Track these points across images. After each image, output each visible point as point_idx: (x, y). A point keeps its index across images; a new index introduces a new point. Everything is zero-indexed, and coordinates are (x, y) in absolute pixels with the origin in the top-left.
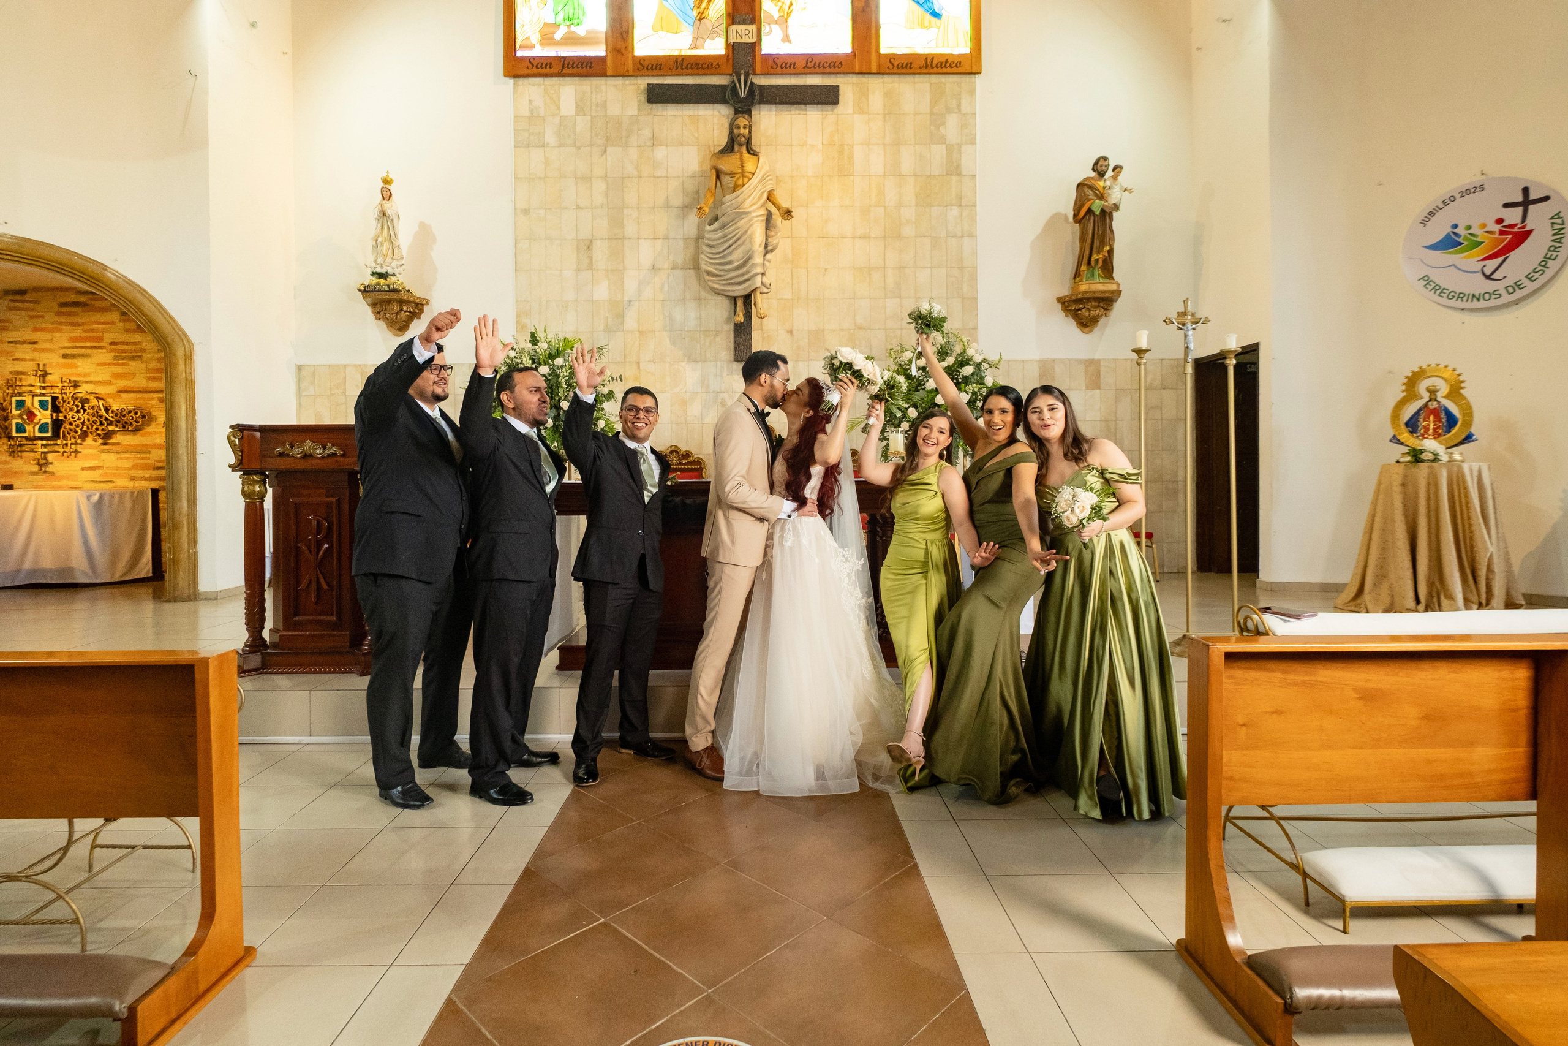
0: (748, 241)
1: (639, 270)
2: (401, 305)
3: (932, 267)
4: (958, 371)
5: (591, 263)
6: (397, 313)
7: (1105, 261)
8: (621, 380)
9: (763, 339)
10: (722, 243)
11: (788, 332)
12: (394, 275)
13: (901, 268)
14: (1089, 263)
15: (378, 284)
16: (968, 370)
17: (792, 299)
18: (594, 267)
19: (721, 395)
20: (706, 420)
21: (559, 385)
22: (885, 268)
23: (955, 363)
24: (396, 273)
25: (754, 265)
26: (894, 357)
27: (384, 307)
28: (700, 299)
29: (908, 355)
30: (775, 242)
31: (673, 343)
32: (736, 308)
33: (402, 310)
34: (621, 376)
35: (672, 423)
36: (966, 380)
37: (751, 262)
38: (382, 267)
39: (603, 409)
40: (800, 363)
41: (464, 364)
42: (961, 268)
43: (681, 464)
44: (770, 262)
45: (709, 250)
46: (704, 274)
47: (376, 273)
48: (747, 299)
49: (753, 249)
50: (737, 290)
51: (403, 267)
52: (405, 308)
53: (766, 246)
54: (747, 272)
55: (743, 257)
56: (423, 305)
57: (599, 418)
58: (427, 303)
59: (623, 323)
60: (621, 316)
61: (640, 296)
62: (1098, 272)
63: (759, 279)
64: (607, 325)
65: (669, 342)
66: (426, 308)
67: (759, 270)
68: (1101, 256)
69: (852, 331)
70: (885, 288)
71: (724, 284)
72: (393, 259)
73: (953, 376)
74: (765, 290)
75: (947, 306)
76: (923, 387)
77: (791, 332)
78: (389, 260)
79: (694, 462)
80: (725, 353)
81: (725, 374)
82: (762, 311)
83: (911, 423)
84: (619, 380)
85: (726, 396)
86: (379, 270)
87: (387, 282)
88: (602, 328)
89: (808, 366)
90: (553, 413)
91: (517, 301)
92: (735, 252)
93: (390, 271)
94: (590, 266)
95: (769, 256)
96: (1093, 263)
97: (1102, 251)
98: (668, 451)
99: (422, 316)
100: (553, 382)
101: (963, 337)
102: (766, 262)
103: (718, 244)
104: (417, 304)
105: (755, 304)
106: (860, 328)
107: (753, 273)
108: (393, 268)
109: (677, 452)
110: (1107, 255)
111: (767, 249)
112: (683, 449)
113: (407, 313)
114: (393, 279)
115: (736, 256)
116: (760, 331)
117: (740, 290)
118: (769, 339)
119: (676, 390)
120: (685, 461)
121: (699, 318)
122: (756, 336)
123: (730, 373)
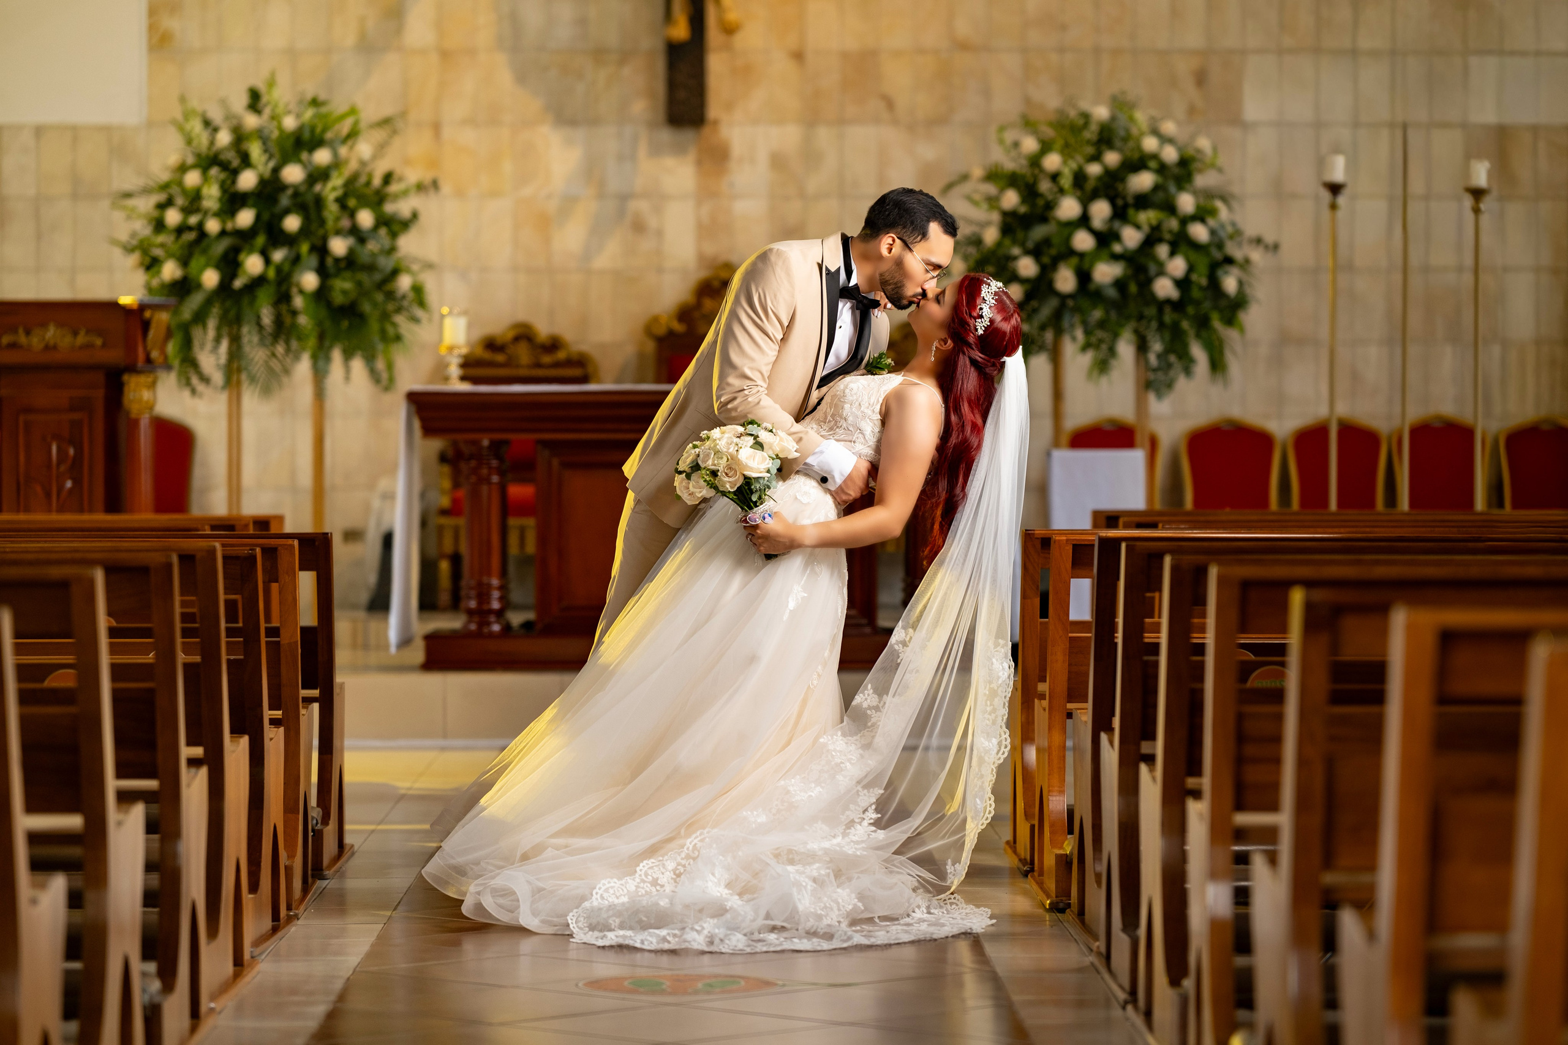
4: (1125, 181)
8: (437, 189)
9: (734, 70)
11: (792, 55)
16: (1143, 181)
19: (632, 204)
21: (319, 201)
23: (1123, 161)
26: (1009, 142)
29: (1030, 144)
31: (521, 78)
35: (516, 270)
36: (1143, 201)
39: (399, 249)
40: (822, 130)
41: (22, 127)
43: (538, 365)
57: (395, 273)
59: (399, 30)
60: (396, 15)
65: (509, 77)
69: (944, 55)
73: (1116, 191)
76: (1054, 214)
77: (798, 56)
79: (570, 363)
80: (643, 103)
82: (731, 17)
83: (1028, 286)
85: (641, 206)
88: (350, 40)
89: (840, 136)
90: (314, 261)
98: (510, 335)
100: (309, 199)
106: (964, 46)
109: (530, 339)
112: (543, 329)
118: (746, 73)
119: (527, 191)
120: (547, 359)
121: (582, 22)
122: (716, 64)
123: (656, 151)
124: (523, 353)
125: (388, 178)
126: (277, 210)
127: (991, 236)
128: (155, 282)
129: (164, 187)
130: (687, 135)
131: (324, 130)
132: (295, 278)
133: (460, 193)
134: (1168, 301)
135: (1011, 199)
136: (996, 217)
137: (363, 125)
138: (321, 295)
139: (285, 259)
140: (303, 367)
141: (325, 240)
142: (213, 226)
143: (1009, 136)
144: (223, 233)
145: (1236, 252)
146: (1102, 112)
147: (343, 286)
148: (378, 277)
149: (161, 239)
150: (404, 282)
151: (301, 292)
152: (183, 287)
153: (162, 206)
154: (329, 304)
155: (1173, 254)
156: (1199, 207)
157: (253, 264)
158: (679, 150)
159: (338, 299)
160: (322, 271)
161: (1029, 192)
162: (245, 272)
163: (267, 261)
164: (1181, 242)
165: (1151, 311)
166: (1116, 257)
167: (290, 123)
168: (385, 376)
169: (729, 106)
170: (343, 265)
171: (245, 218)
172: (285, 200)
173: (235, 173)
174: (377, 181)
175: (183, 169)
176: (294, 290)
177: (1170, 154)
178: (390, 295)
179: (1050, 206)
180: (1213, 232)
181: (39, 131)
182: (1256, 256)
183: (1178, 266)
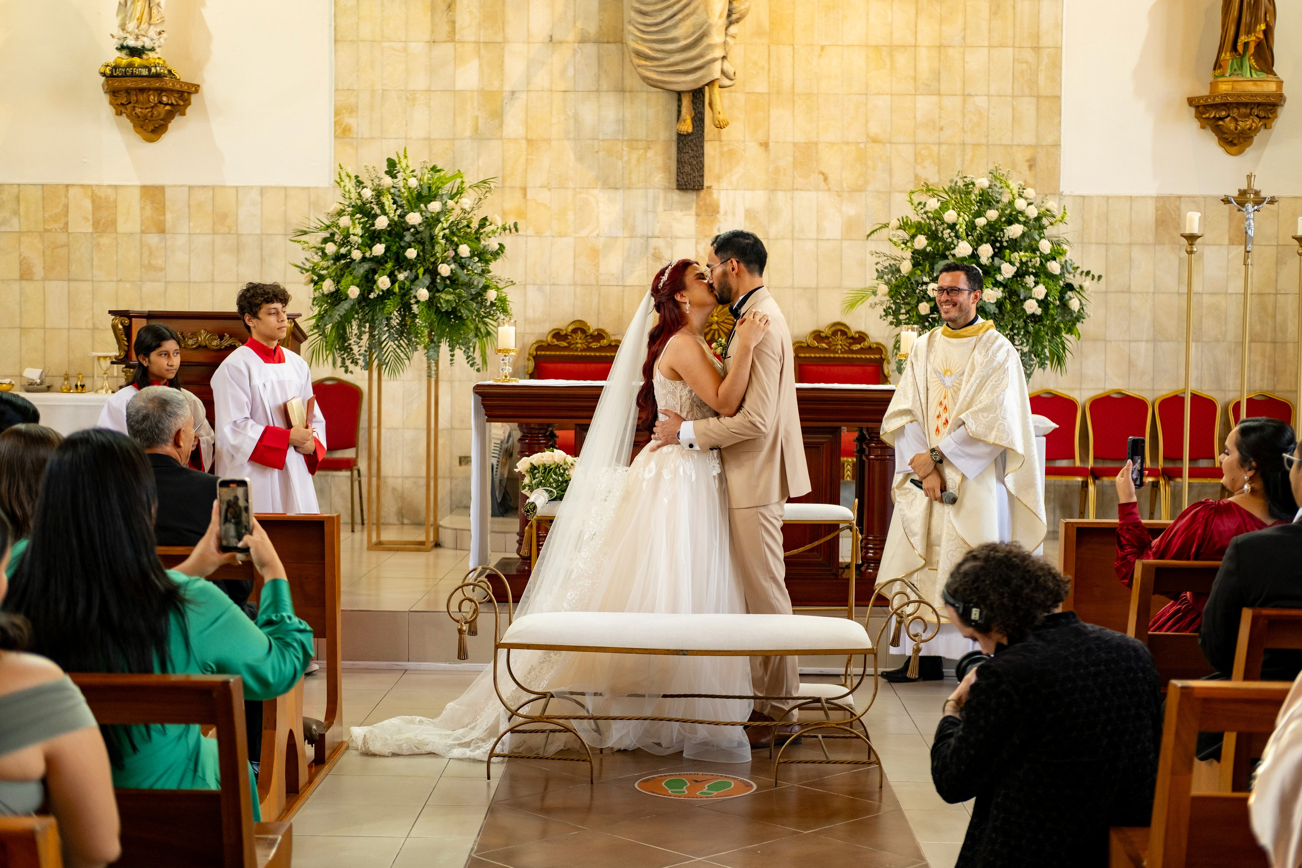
0: (702, 7)
1: (529, 43)
2: (160, 94)
3: (990, 47)
4: (1002, 230)
5: (453, 31)
6: (152, 107)
7: (1259, 45)
8: (517, 230)
9: (722, 154)
10: (662, 10)
11: (761, 144)
12: (153, 49)
13: (941, 47)
14: (1234, 48)
15: (130, 65)
16: (1015, 231)
17: (769, 93)
18: (457, 37)
19: (653, 242)
20: (630, 281)
21: (432, 238)
22: (915, 46)
23: (1000, 216)
24: (156, 46)
25: (710, 47)
26: (916, 203)
27: (134, 98)
28: (623, 91)
29: (933, 204)
30: (743, 7)
31: (580, 159)
32: (679, 106)
33: (160, 102)
34: (515, 225)
35: (575, 285)
36: (1014, 245)
37: (706, 41)
38: (137, 38)
39: (489, 272)
40: (780, 195)
41: (251, 187)
42: (1037, 49)
43: (589, 349)
44: (734, 37)
45: (641, 19)
46: (633, 55)
47: (128, 48)
48: (698, 95)
49: (710, 21)
50: (684, 82)
51: (164, 35)
52: (165, 99)
53: (729, 15)
54: (701, 56)
55: (693, 33)
56: (189, 93)
57: (486, 288)
58: (197, 91)
59: (501, 126)
60: (498, 115)
61: (528, 83)
62: (1249, 61)
63: (717, 66)
64: (476, 129)
65: (572, 157)
66: (194, 98)
67: (718, 53)
68: (1253, 38)
69: (862, 146)
70: (915, 79)
71: (662, 72)
72: (150, 24)
73: (996, 237)
74: (726, 82)
75: (1013, 109)
76: (953, 252)
77: (765, 145)
78: (144, 26)
80: (661, 175)
81: (660, 208)
82: (721, 117)
83: (932, 304)
84: (513, 230)
85: (660, 243)
86: (131, 42)
87: (145, 63)
88: (468, 133)
89: (792, 199)
90: (427, 281)
91: (336, 90)
92: (681, 25)
93: (148, 44)
94: (452, 36)
95: (733, 29)
96: (1240, 48)
97: (1255, 31)
98: (571, 328)
99: (189, 110)
100: (426, 235)
101: (1010, 182)
102: (729, 39)
103: (656, 11)
104: (181, 93)
105: (711, 105)
106: (875, 141)
107: (708, 58)
108: (152, 40)
109: (583, 331)
110: (1261, 36)
111: (732, 18)
112: (593, 325)
113: (168, 108)
114: (151, 54)
115: (683, 31)
116: (717, 143)
117: (686, 82)
118: (730, 155)
119: (583, 233)
120: (594, 345)
121: (622, 121)
122: (710, 150)
123: (669, 207)
124: (579, 341)
125: (484, 222)
126: (403, 244)
127: (906, 267)
128: (317, 294)
129: (328, 227)
130: (691, 196)
131: (440, 188)
132: (413, 292)
133: (539, 234)
134: (1033, 315)
135: (921, 242)
136: (908, 254)
137: (466, 185)
138: (431, 303)
139: (406, 278)
140: (419, 356)
141: (435, 264)
142: (357, 255)
143: (916, 199)
144: (364, 259)
145: (1076, 281)
146: (983, 182)
147: (447, 298)
148: (473, 291)
149: (324, 264)
150: (491, 295)
151: (418, 302)
152: (336, 297)
153: (325, 241)
154: (438, 311)
155: (1036, 283)
156: (1052, 250)
157: (384, 282)
158: (686, 207)
159: (444, 307)
160: (432, 288)
161: (933, 236)
162: (378, 287)
163: (393, 280)
164: (1042, 273)
165: (1020, 323)
166: (997, 284)
167: (413, 183)
168: (479, 360)
169: (719, 178)
170: (448, 282)
171: (379, 249)
172: (408, 237)
173: (375, 216)
174: (475, 225)
175: (340, 213)
176: (413, 301)
177: (1032, 212)
178: (482, 303)
179: (949, 247)
180: (1062, 267)
181: (263, 190)
182: (1087, 283)
183: (1040, 291)
